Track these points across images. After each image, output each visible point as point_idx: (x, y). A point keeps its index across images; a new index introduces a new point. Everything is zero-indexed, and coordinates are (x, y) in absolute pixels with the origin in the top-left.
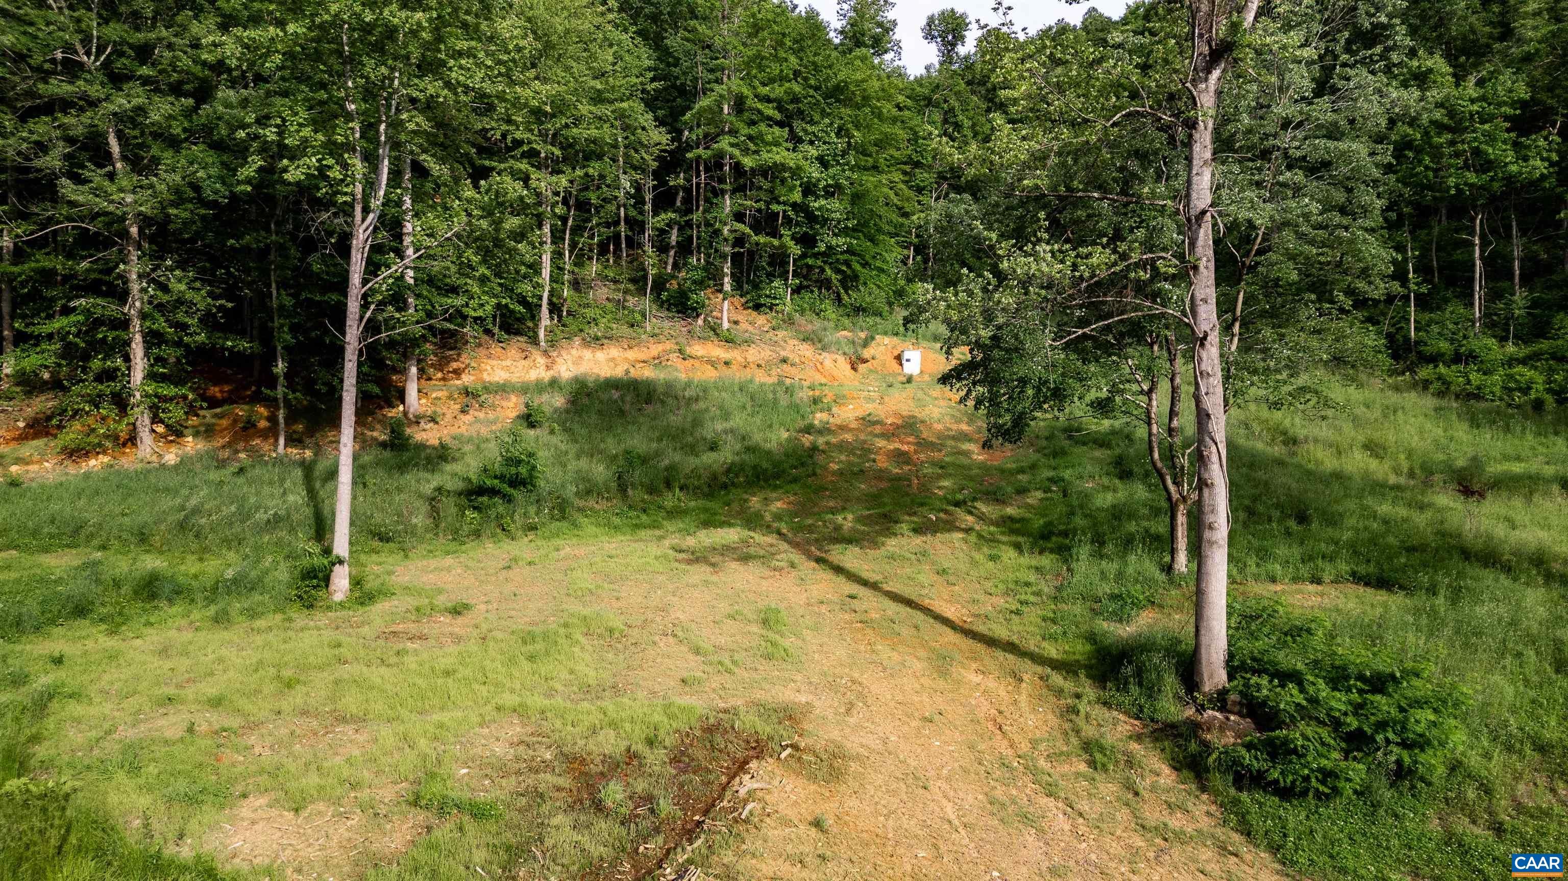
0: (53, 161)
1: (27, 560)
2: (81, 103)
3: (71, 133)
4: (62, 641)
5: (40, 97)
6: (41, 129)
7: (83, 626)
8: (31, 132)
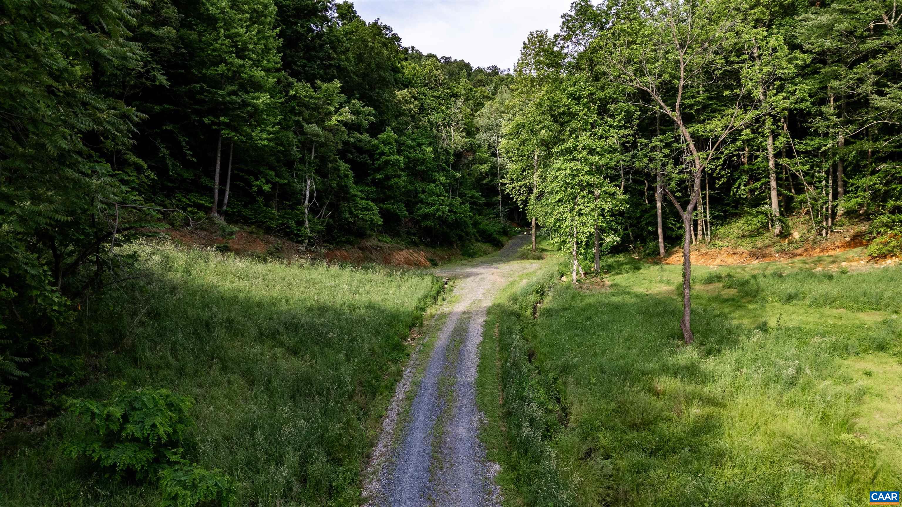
0: (867, 87)
1: (852, 315)
2: (885, 49)
3: (878, 69)
4: (871, 363)
5: (861, 52)
6: (860, 71)
7: (884, 356)
8: (855, 74)
